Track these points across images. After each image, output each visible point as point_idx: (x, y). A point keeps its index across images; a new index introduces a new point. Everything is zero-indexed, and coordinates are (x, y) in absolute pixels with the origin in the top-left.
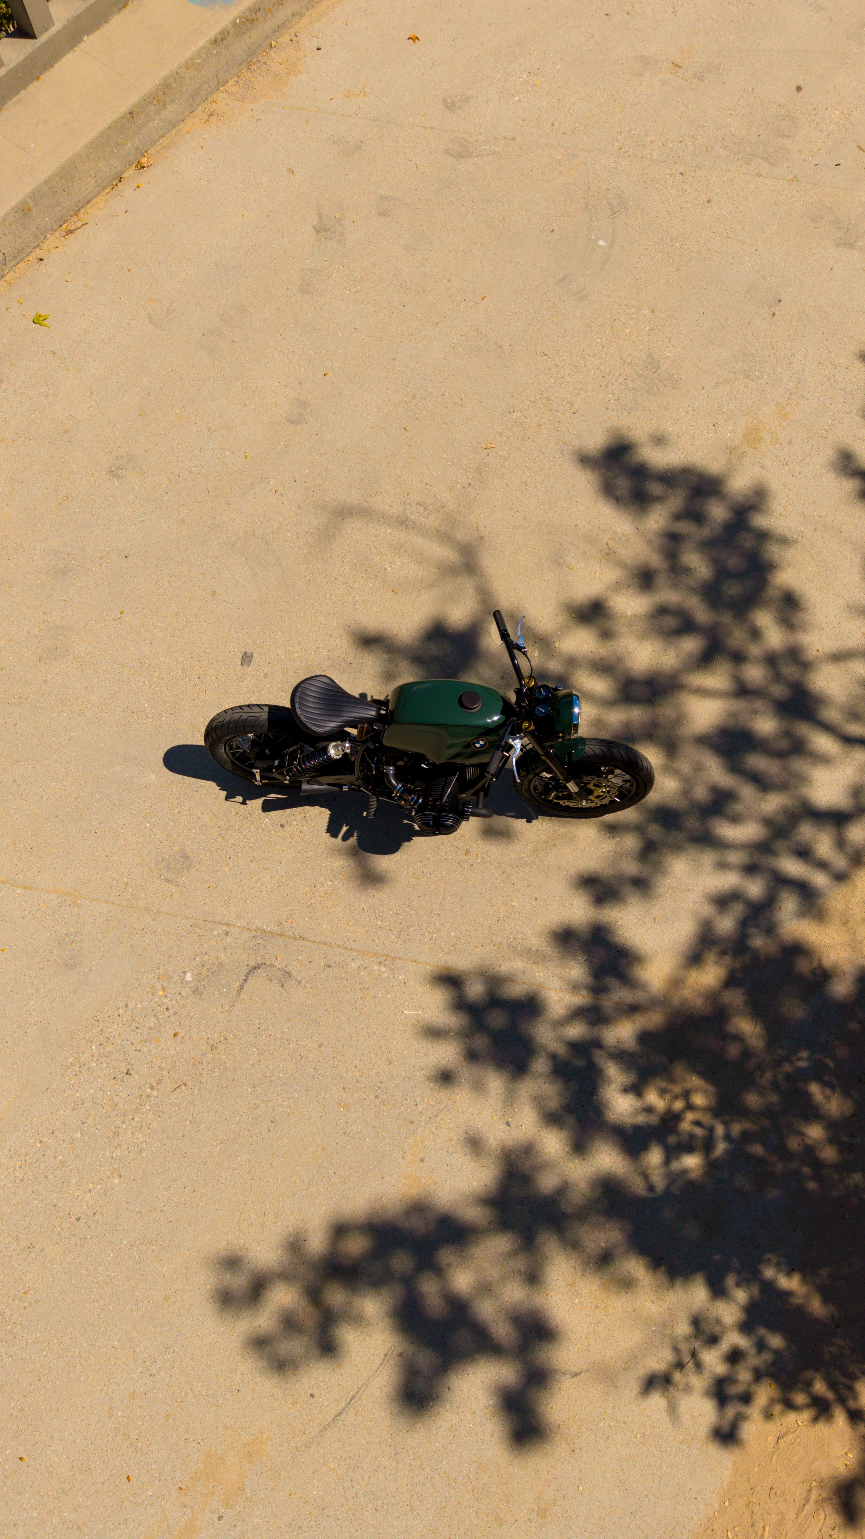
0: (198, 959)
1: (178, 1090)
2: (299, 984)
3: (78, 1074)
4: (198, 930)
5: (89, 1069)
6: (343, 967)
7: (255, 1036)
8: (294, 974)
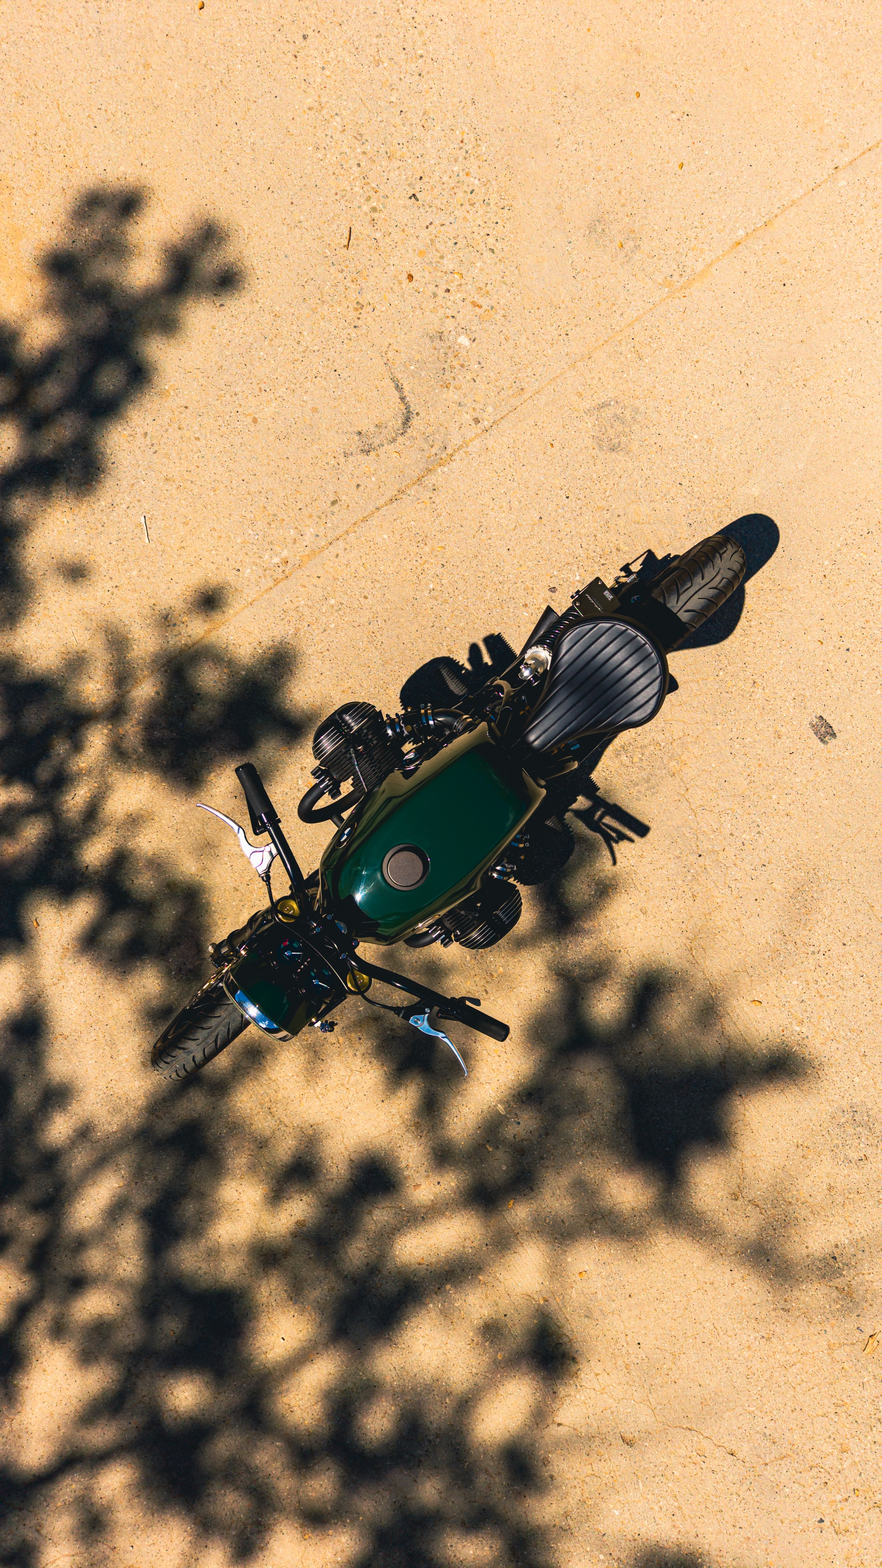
0: (476, 366)
1: (347, 235)
2: (344, 453)
3: (461, 145)
4: (510, 392)
5: (456, 161)
6: (319, 517)
7: (331, 360)
8: (361, 457)
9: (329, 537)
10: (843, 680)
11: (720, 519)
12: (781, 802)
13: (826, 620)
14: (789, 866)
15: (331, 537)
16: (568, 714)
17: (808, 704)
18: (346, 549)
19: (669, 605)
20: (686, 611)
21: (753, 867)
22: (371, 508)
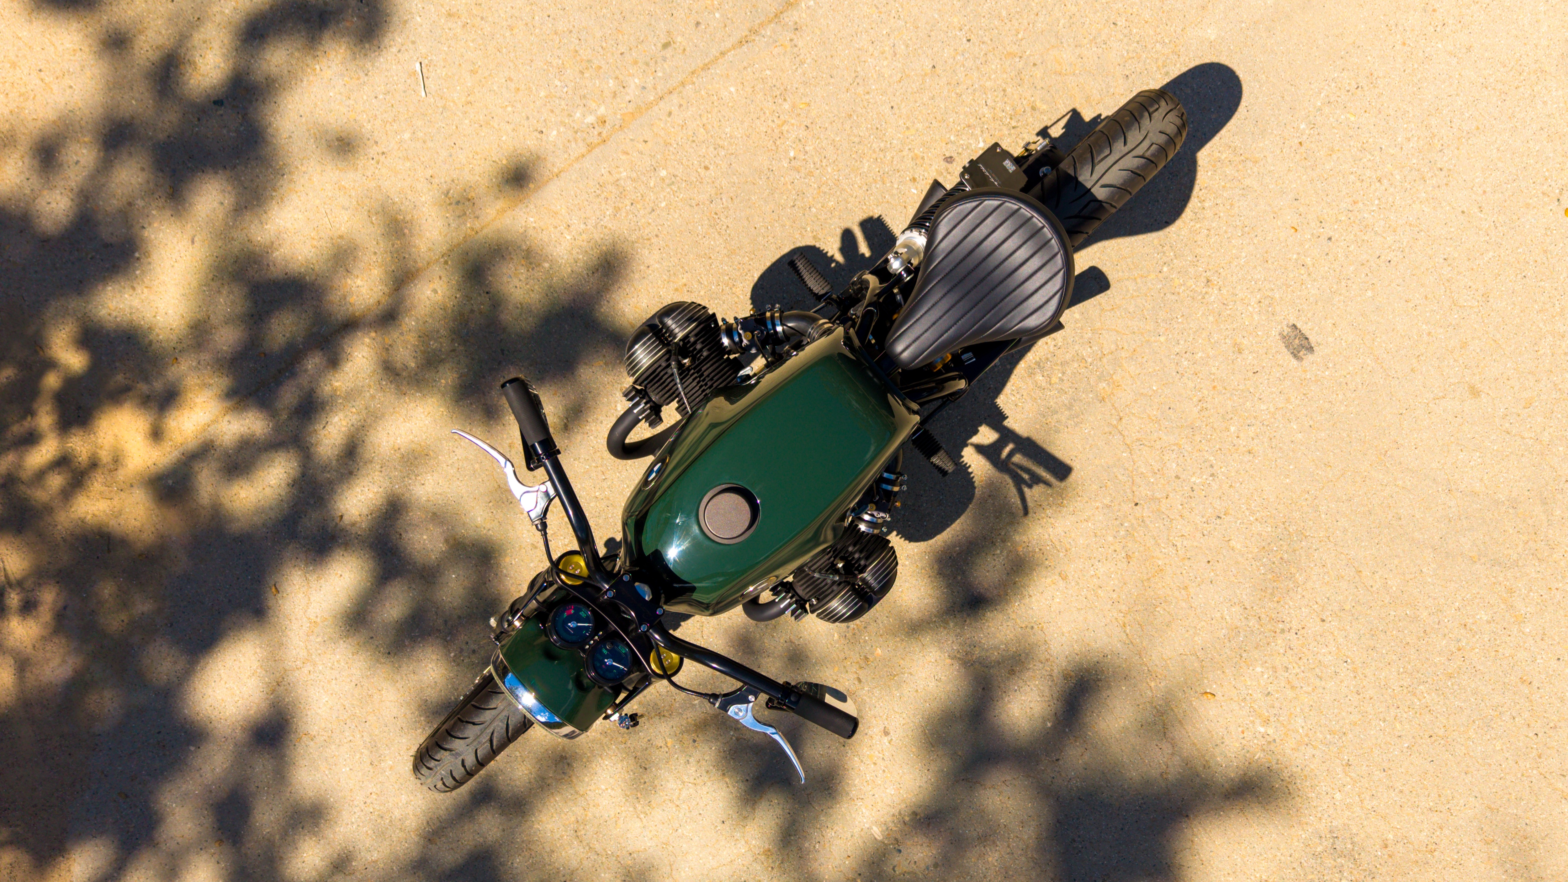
6: (647, 65)
9: (659, 90)
10: (1323, 278)
11: (1165, 69)
12: (1241, 435)
13: (1303, 201)
14: (1251, 518)
15: (662, 90)
16: (945, 317)
17: (1278, 309)
18: (681, 106)
19: (1081, 179)
20: (1103, 186)
21: (1204, 520)
22: (714, 52)
